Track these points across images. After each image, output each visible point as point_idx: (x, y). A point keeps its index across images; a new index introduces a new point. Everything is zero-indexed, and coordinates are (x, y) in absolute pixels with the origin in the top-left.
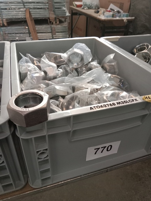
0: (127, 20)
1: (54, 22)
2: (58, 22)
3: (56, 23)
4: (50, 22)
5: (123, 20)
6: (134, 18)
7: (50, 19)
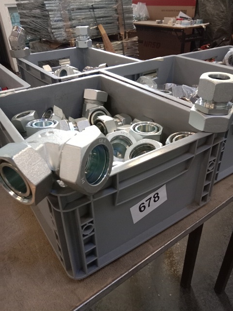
0: (205, 26)
1: (124, 37)
2: (127, 37)
3: (125, 38)
4: (120, 37)
5: (201, 27)
6: (209, 23)
7: (121, 33)
